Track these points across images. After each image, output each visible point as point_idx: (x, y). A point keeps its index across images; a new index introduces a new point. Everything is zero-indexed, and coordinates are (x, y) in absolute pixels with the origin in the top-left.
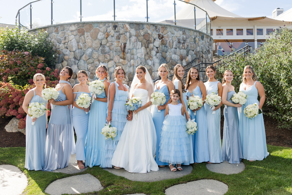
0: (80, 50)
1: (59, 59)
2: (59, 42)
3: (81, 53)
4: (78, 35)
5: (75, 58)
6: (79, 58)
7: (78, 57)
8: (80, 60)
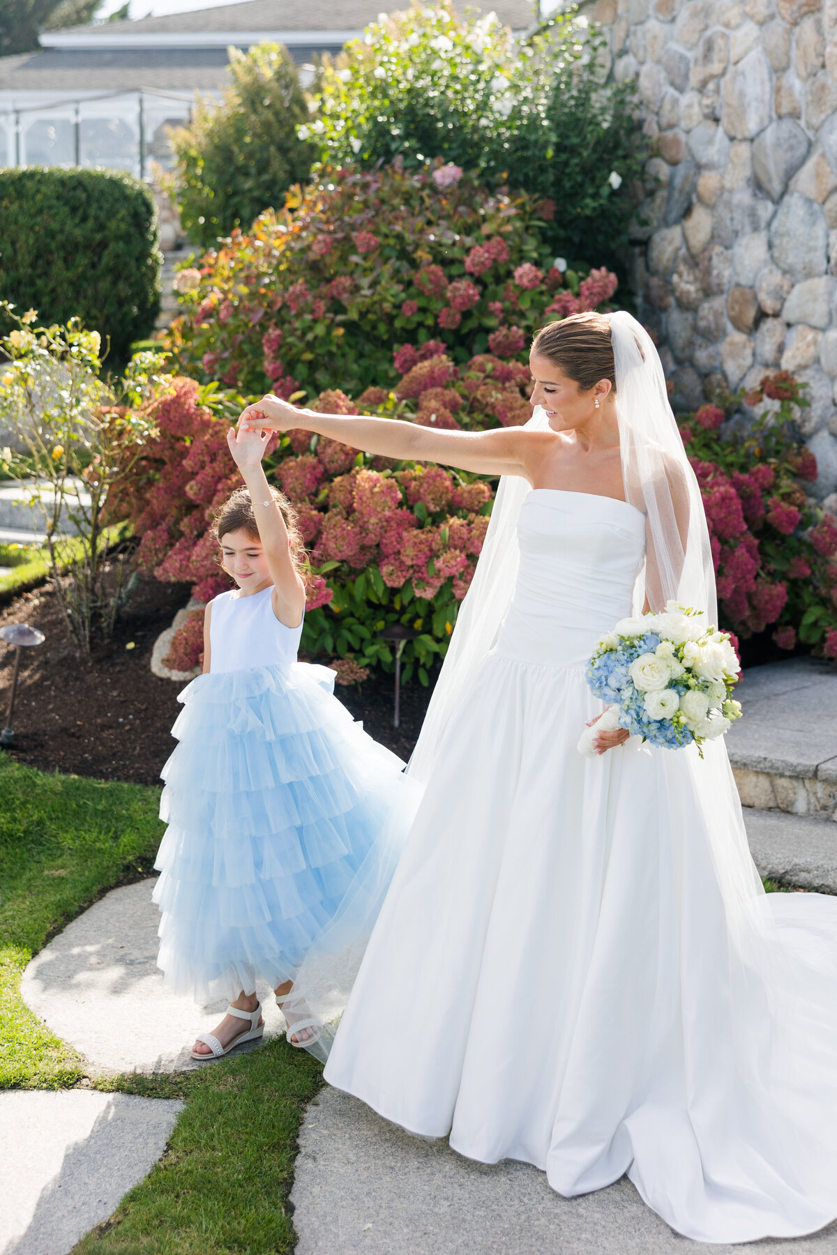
0: (787, 125)
1: (669, 199)
2: (678, 81)
3: (791, 148)
4: (778, 20)
5: (758, 186)
6: (776, 187)
7: (770, 180)
8: (786, 199)
